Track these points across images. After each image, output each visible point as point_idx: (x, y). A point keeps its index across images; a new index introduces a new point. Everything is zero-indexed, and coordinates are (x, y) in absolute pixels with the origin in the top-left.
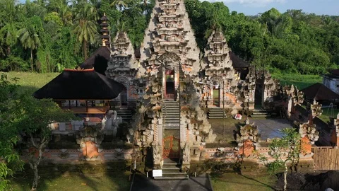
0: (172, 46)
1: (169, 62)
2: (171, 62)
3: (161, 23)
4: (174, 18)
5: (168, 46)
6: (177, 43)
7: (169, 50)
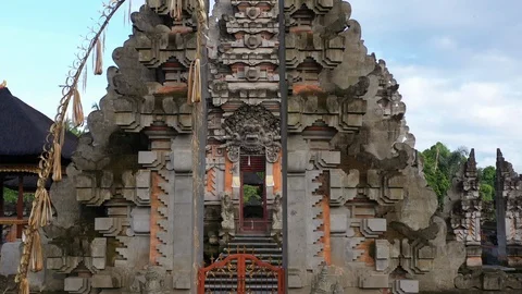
0: (259, 91)
1: (251, 130)
2: (257, 130)
3: (233, 36)
4: (265, 25)
5: (248, 92)
6: (274, 87)
7: (251, 102)
